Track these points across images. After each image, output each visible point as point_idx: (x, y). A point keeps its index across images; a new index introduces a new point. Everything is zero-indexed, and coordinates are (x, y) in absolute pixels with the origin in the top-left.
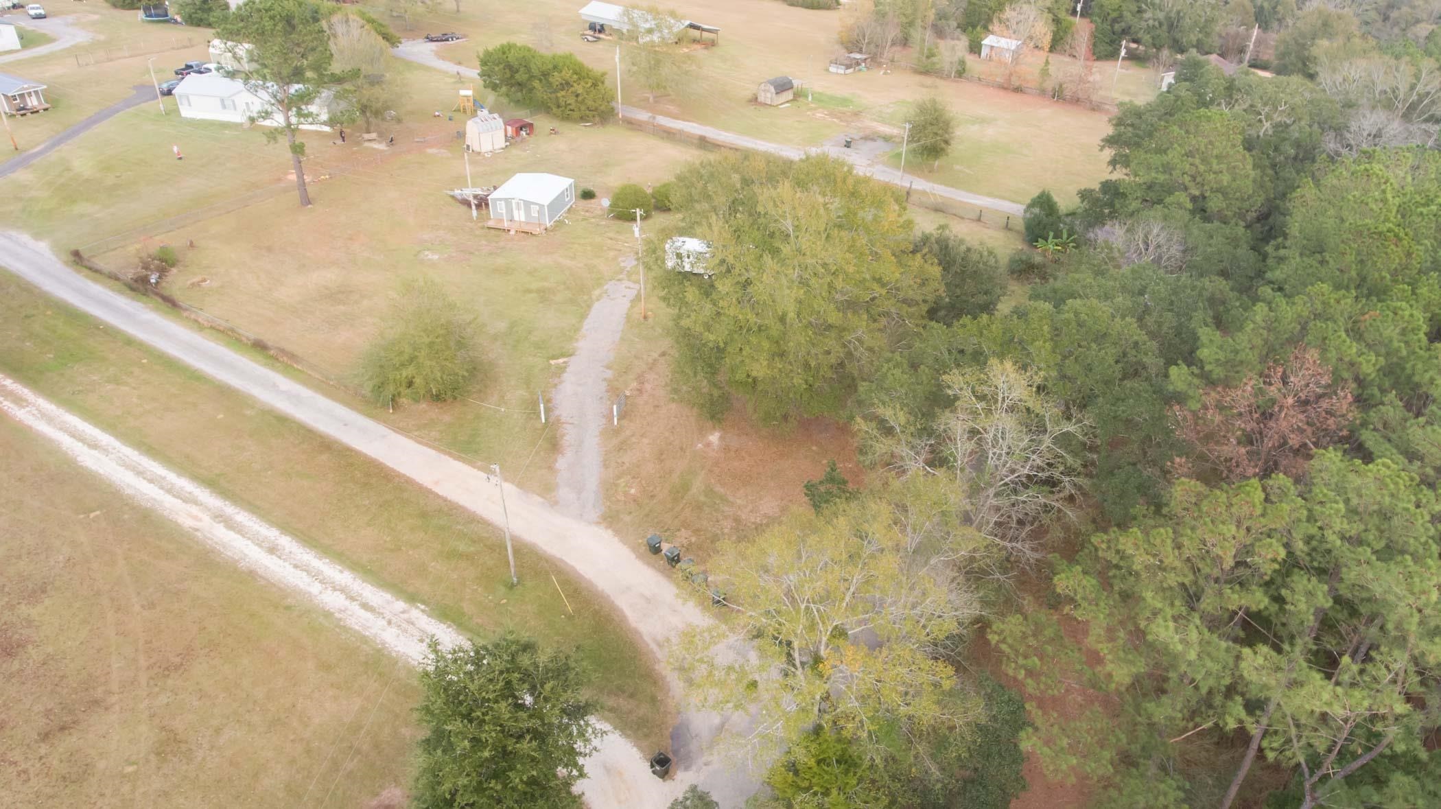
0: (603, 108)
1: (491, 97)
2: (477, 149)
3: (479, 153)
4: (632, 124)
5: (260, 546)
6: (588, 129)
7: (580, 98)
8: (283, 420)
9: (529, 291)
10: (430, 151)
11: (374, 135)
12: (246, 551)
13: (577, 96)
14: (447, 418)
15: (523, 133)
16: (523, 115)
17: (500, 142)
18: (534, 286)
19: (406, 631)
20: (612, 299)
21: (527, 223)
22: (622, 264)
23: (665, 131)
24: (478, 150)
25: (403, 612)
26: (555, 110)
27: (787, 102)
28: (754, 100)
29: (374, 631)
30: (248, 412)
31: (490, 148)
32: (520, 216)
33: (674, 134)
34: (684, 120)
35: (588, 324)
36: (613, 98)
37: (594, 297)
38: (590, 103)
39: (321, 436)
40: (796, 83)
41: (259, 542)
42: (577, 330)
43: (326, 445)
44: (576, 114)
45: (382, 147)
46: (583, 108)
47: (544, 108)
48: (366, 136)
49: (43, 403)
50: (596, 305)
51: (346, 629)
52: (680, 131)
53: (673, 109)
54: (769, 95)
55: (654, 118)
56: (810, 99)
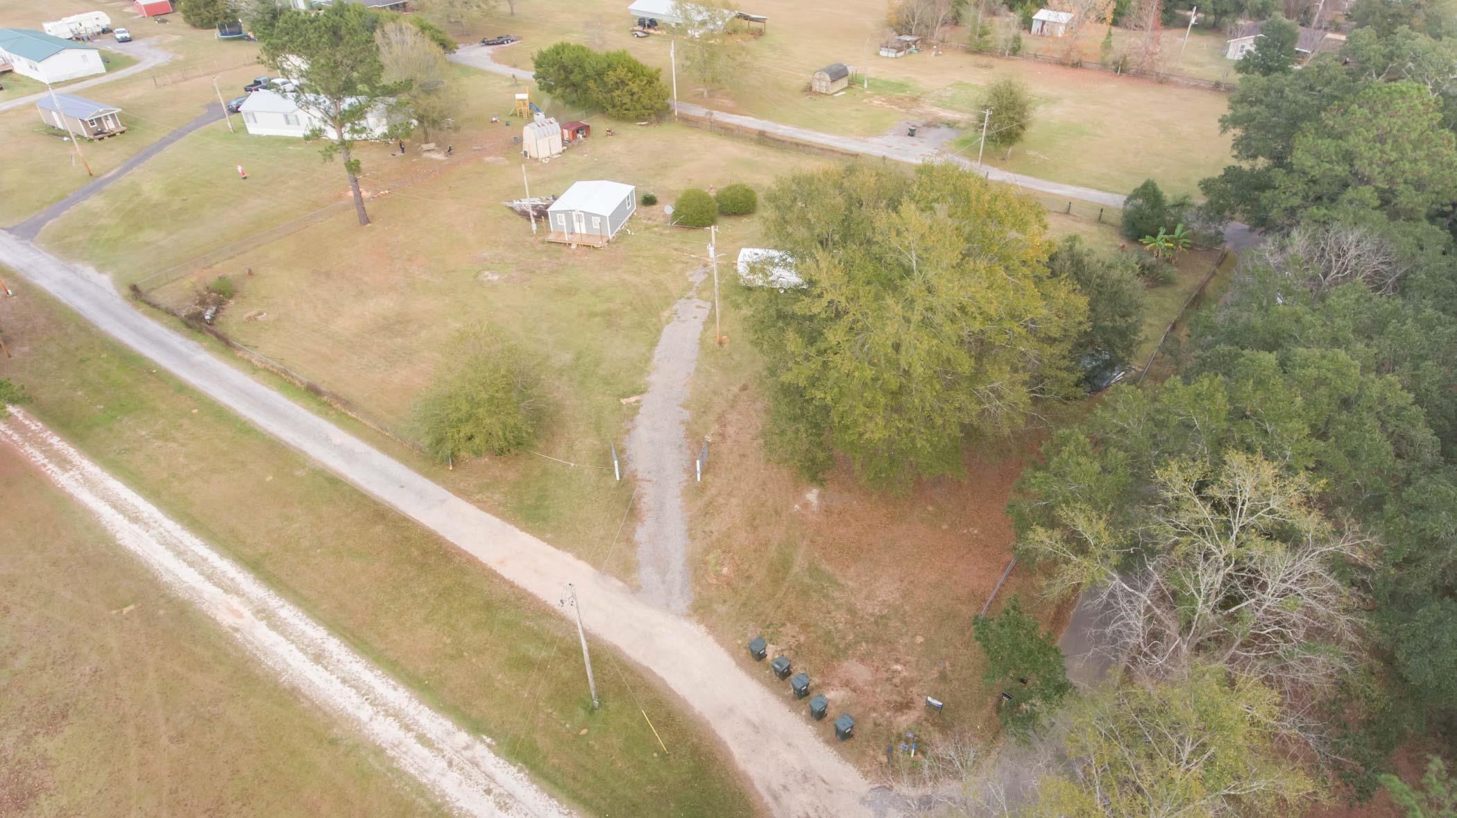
0: (658, 106)
1: (547, 100)
2: (534, 155)
3: (537, 159)
4: (688, 122)
5: (304, 652)
6: (644, 128)
7: (635, 97)
8: (335, 483)
9: (593, 315)
10: (488, 159)
11: (432, 145)
12: (289, 660)
13: (632, 94)
14: (511, 475)
15: (580, 136)
16: (578, 116)
17: (558, 147)
18: (600, 307)
19: (470, 777)
20: (684, 321)
21: (588, 236)
22: (690, 279)
23: (722, 128)
24: (536, 156)
25: (466, 748)
26: (610, 110)
27: (842, 90)
28: (809, 89)
29: (431, 777)
30: (298, 473)
31: (547, 154)
32: (580, 228)
33: (732, 130)
34: (741, 115)
35: (658, 353)
36: (668, 95)
37: (663, 319)
38: (645, 101)
39: (375, 503)
40: (851, 70)
41: (301, 645)
42: (648, 360)
43: (380, 514)
44: (631, 114)
46: (638, 106)
47: (599, 108)
48: (425, 147)
49: (88, 466)
50: (667, 330)
52: (739, 127)
53: (727, 102)
54: (824, 84)
55: (712, 114)
56: (866, 86)
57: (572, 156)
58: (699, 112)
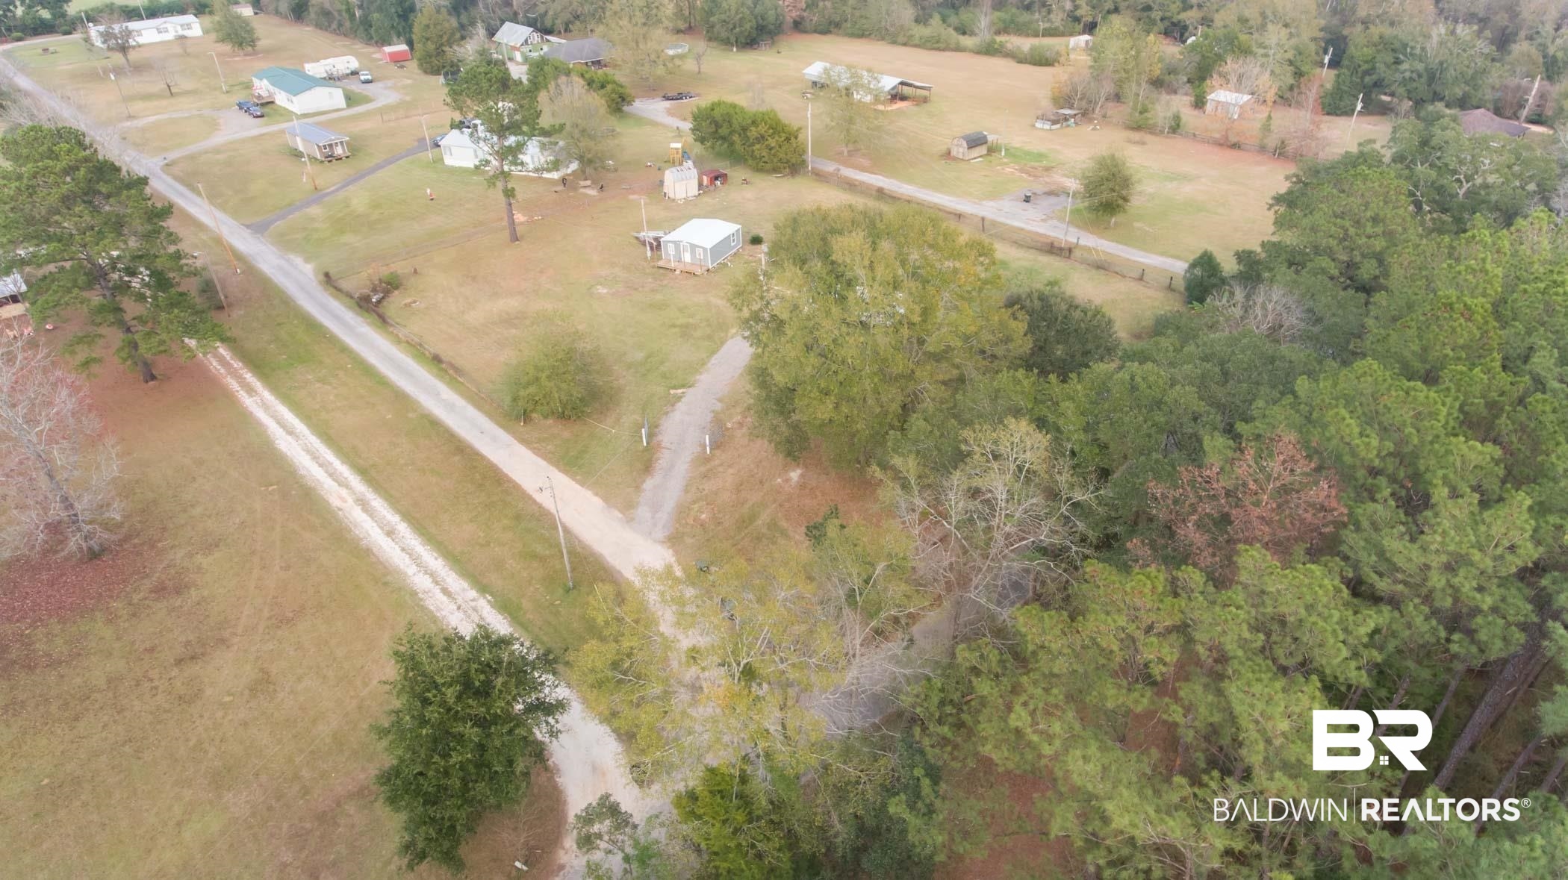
0: (793, 161)
1: (698, 150)
2: (672, 196)
3: (672, 200)
4: (816, 175)
5: (381, 528)
6: (778, 179)
7: (773, 152)
8: (435, 423)
10: (632, 197)
11: (588, 183)
12: (370, 532)
13: (771, 149)
15: (718, 183)
16: (720, 167)
17: (693, 190)
19: (469, 617)
21: (691, 264)
23: (847, 183)
25: (472, 600)
27: (981, 156)
28: (945, 155)
30: (410, 415)
31: (684, 196)
32: (685, 257)
33: (856, 186)
34: (872, 174)
35: (714, 361)
36: (804, 151)
38: (782, 155)
39: (459, 441)
40: (991, 138)
41: (382, 524)
42: (704, 365)
43: (461, 449)
44: (768, 166)
45: (593, 192)
46: (775, 160)
47: (737, 158)
48: (582, 183)
49: (268, 396)
51: (424, 608)
52: (862, 183)
53: (865, 162)
54: (961, 150)
55: (839, 170)
56: (1003, 153)
57: (706, 199)
58: (830, 167)
